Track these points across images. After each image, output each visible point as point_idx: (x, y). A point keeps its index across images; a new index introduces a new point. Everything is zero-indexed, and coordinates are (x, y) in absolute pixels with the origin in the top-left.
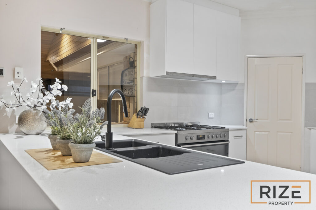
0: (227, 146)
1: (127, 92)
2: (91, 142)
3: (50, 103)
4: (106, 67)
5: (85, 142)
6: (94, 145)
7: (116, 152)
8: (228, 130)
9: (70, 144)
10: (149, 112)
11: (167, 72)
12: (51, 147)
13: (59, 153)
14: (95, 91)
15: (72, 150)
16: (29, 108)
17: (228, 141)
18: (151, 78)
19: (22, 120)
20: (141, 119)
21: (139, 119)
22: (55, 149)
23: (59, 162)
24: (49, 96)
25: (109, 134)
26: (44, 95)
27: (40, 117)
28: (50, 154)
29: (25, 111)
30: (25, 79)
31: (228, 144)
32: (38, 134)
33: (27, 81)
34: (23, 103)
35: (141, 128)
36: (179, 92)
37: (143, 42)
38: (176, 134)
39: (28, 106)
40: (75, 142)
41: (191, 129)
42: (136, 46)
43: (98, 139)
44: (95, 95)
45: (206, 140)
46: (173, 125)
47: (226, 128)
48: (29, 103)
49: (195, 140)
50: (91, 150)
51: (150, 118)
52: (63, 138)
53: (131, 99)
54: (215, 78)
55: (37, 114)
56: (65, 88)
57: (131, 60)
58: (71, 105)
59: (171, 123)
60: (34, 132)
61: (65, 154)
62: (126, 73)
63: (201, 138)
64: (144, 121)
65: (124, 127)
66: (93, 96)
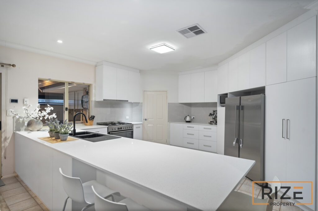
0: (132, 132)
1: (85, 106)
2: (67, 134)
3: (44, 116)
4: (73, 92)
5: (65, 134)
6: (69, 134)
7: (77, 137)
8: (133, 125)
9: (59, 135)
10: (95, 118)
11: (104, 99)
12: (49, 136)
13: (54, 138)
14: (67, 108)
15: (60, 137)
16: (33, 118)
17: (133, 129)
18: (96, 101)
19: (30, 124)
20: (91, 121)
21: (90, 121)
22: (51, 137)
23: (55, 141)
24: (44, 113)
25: (74, 130)
26: (41, 112)
27: (39, 123)
28: (50, 139)
29: (31, 120)
30: (31, 105)
31: (133, 131)
32: (38, 131)
33: (32, 106)
34: (30, 116)
35: (91, 125)
36: (111, 107)
37: (92, 84)
38: (108, 128)
39: (33, 117)
40: (61, 134)
41: (115, 125)
42: (89, 86)
43: (70, 132)
44: (67, 110)
45: (122, 129)
46: (108, 123)
47: (132, 124)
48: (32, 116)
49: (117, 130)
50: (67, 136)
51: (96, 120)
52: (56, 133)
53: (87, 110)
54: (128, 101)
55: (37, 121)
56: (52, 108)
57: (87, 90)
58: (55, 117)
59: (107, 122)
60: (36, 130)
61: (56, 138)
62: (84, 97)
63: (120, 129)
64: (93, 122)
65: (83, 125)
66: (66, 111)
